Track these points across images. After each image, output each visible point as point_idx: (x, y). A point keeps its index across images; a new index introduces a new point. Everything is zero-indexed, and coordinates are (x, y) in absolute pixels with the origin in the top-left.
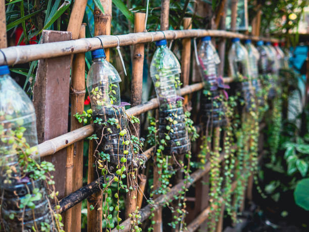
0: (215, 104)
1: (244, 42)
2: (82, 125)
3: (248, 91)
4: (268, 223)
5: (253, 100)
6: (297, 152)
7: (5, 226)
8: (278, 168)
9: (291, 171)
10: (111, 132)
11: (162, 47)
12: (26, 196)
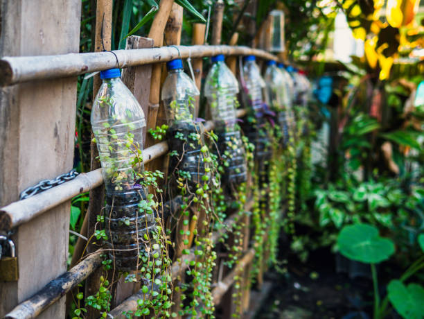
0: (261, 133)
1: (278, 65)
2: (158, 141)
3: (285, 122)
4: (297, 286)
5: (291, 133)
6: (330, 200)
7: (113, 236)
8: (307, 220)
9: (324, 222)
10: (194, 148)
11: (219, 63)
12: (141, 202)
